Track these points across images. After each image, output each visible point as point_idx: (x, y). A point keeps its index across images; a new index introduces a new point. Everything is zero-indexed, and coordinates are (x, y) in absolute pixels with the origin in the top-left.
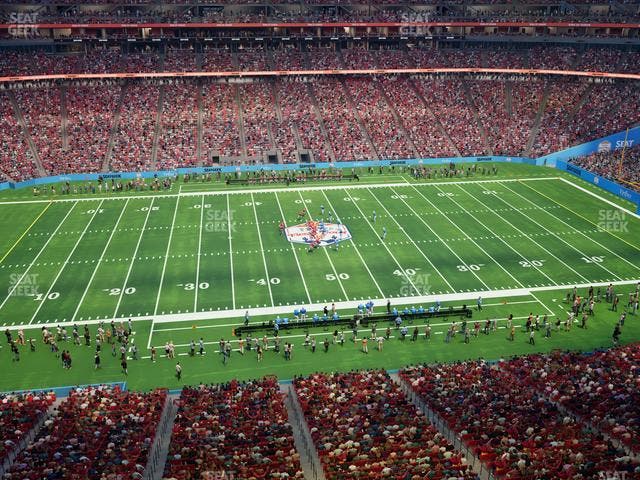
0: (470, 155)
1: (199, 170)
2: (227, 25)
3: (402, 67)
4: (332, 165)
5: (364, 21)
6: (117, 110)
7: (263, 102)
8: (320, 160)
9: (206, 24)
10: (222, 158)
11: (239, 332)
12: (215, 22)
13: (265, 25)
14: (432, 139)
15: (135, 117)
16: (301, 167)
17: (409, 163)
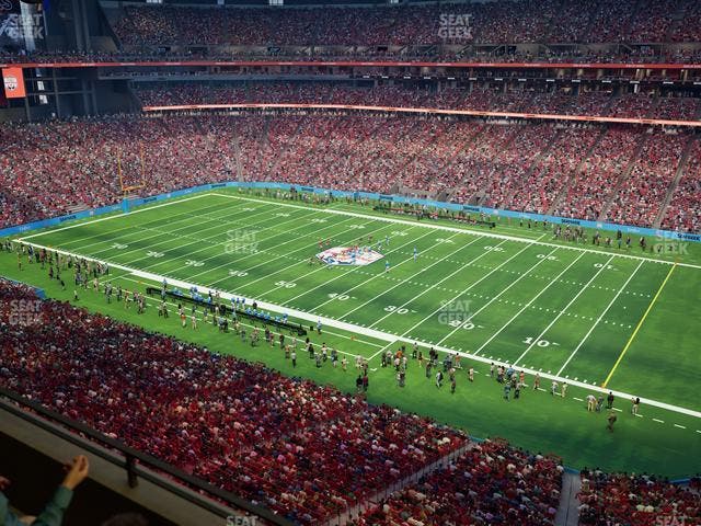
0: (671, 228)
1: (376, 196)
2: (490, 65)
3: (682, 119)
4: (496, 212)
5: (645, 62)
6: (363, 140)
7: (493, 144)
8: (487, 205)
9: (471, 64)
10: (404, 189)
11: (150, 291)
12: (479, 61)
13: (527, 65)
14: (642, 203)
15: (371, 145)
16: (465, 208)
17: (584, 224)
